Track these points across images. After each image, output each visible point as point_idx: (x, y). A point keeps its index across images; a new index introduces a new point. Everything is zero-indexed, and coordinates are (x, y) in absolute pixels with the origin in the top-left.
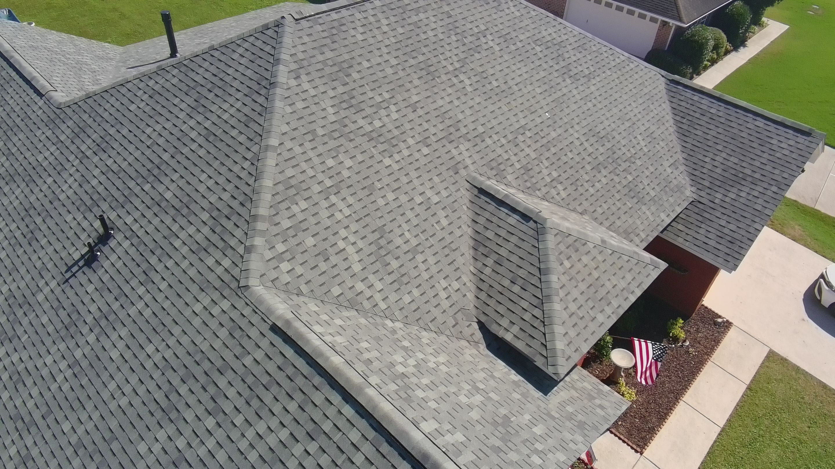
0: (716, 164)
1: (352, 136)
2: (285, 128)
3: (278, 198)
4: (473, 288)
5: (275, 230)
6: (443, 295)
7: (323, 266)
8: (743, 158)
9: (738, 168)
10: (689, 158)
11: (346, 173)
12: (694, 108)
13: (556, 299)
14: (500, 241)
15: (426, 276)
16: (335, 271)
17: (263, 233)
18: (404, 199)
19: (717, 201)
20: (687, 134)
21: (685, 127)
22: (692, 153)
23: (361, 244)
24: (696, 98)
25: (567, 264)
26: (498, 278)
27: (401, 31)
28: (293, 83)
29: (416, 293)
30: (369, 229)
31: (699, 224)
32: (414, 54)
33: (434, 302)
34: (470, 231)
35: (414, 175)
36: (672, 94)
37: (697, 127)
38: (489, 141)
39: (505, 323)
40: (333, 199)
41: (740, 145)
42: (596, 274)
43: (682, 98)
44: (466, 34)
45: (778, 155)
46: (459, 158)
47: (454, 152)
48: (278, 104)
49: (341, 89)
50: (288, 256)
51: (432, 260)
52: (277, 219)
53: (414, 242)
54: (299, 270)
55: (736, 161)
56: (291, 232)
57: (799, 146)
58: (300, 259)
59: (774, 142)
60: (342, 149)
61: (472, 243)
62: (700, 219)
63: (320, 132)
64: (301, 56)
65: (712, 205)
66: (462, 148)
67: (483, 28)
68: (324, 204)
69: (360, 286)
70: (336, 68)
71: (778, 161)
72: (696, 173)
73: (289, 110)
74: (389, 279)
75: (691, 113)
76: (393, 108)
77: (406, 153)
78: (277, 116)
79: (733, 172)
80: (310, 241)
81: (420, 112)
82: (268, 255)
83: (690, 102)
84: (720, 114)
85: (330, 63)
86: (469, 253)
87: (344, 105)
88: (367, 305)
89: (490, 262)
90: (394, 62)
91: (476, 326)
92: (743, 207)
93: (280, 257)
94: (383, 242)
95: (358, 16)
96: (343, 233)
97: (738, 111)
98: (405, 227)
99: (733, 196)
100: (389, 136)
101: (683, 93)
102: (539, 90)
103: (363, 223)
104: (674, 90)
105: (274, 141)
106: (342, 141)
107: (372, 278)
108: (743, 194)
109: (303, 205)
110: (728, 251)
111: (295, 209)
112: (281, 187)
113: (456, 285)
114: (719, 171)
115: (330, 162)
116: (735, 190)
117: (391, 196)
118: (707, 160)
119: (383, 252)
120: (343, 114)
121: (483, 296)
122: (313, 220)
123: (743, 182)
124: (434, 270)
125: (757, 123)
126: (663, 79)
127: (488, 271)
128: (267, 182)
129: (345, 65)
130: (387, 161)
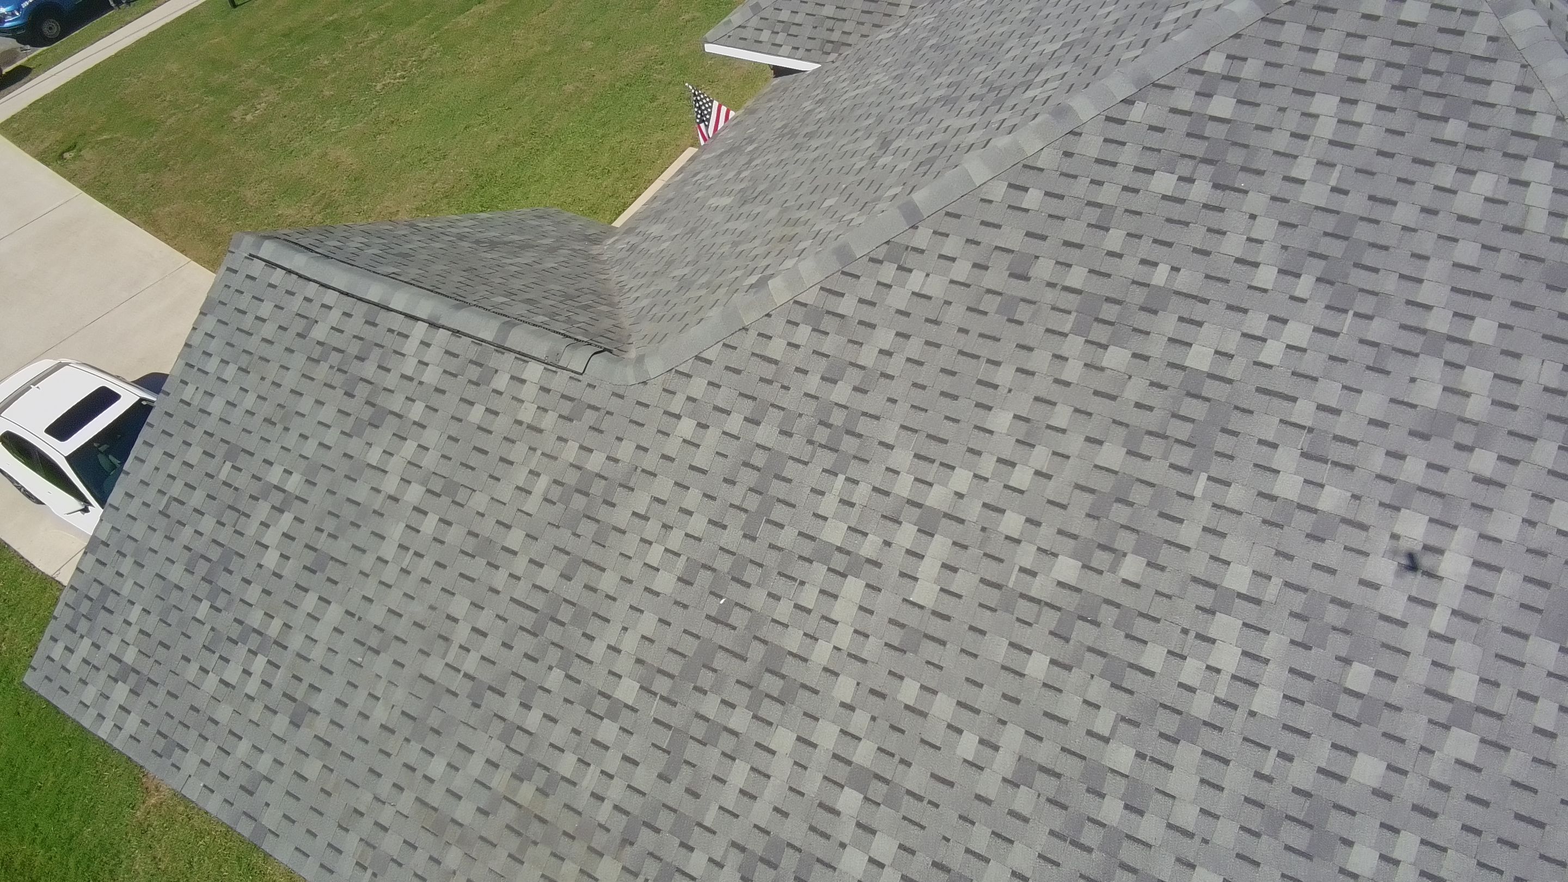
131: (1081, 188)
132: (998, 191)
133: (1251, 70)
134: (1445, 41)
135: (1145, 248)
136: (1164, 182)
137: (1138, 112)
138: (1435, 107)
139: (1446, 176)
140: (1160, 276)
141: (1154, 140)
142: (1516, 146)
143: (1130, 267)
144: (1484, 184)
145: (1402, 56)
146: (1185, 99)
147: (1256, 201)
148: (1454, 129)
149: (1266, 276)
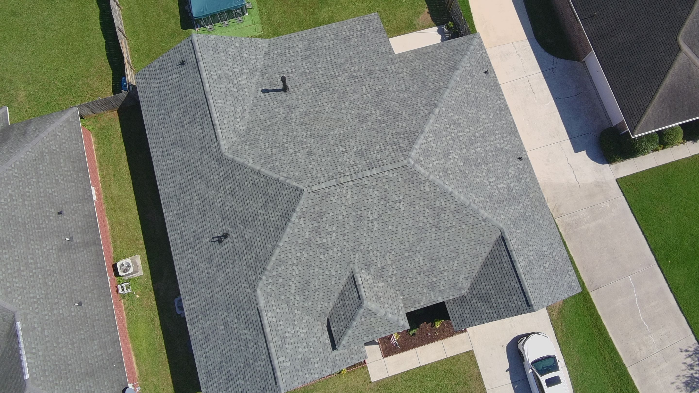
0: (485, 288)
1: (312, 245)
2: (287, 239)
3: (275, 264)
4: (332, 307)
5: (271, 275)
6: (320, 306)
7: (282, 289)
8: (497, 294)
9: (491, 296)
10: (478, 277)
11: (303, 259)
12: (499, 257)
13: (351, 329)
14: (348, 298)
15: (316, 299)
16: (285, 291)
17: (266, 275)
18: (321, 271)
19: (472, 302)
20: (486, 266)
21: (488, 263)
22: (480, 276)
23: (298, 284)
24: (504, 253)
25: (363, 319)
26: (341, 310)
27: (356, 198)
28: (297, 221)
29: (310, 303)
30: (303, 280)
31: (458, 305)
32: (356, 210)
33: (315, 308)
34: (342, 288)
35: (330, 263)
36: (497, 243)
37: (493, 266)
38: (371, 254)
39: (334, 324)
40: (294, 267)
41: (501, 288)
42: (373, 325)
43: (499, 249)
44: (389, 201)
45: (510, 304)
46: (352, 260)
47: (352, 256)
48: (288, 229)
49: (315, 225)
50: (272, 284)
51: (321, 294)
52: (272, 271)
53: (318, 287)
54: (274, 289)
55: (493, 293)
56: (276, 276)
57: (521, 307)
58: (275, 285)
59: (514, 298)
60: (306, 249)
61: (340, 292)
62: (461, 304)
63: (300, 242)
64: (304, 209)
65: (469, 302)
66: (357, 255)
67: (401, 197)
68: (291, 269)
69: (292, 298)
70: (317, 215)
71: (507, 306)
72: (475, 286)
73: (291, 232)
74: (302, 297)
75: (496, 259)
76: (334, 234)
77: (331, 254)
78: (286, 233)
79: (488, 296)
80: (281, 280)
81: (346, 237)
82: (266, 282)
83: (500, 253)
84: (506, 269)
85: (316, 213)
86: (337, 295)
87: (314, 232)
88: (291, 304)
89: (341, 302)
90: (345, 213)
91: (327, 319)
92: (478, 312)
93: (269, 284)
94: (306, 285)
95: (339, 190)
96: (293, 280)
97: (514, 274)
98: (317, 281)
99: (479, 305)
100: (327, 246)
101: (501, 247)
102: (412, 233)
103: (301, 277)
104: (500, 242)
105: (281, 244)
106: (307, 246)
107: (297, 296)
108: (483, 308)
109: (283, 268)
110: (459, 323)
111: (280, 269)
112: (278, 261)
113: (326, 304)
114: (483, 291)
115: (299, 254)
116: (482, 304)
117: (316, 269)
118: (483, 284)
119: (304, 288)
120: (312, 235)
121: (333, 311)
122: (284, 274)
123: (487, 303)
124: (321, 298)
125: (516, 285)
126: (500, 233)
127: (339, 305)
128: (273, 259)
129: (322, 214)
130: (321, 256)
131: (456, 185)
132: (462, 194)
133: (436, 173)
134: (423, 154)
135: (457, 174)
136: (451, 176)
137: (447, 183)
138: (429, 152)
139: (434, 148)
140: (458, 171)
141: (448, 180)
142: (428, 143)
143: (459, 175)
144: (432, 144)
145: (426, 158)
146: (443, 178)
147: (447, 166)
148: (430, 149)
149: (452, 161)
